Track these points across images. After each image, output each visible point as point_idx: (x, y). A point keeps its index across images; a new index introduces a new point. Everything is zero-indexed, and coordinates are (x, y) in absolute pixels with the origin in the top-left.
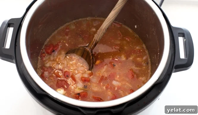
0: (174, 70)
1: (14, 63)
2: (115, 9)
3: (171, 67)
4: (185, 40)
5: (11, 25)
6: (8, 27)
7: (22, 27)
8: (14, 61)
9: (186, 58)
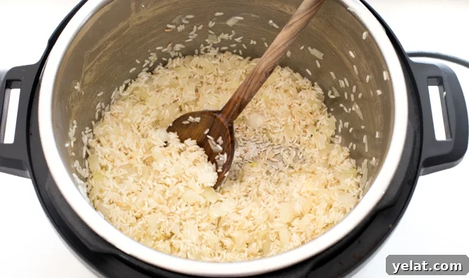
0: (422, 170)
1: (27, 177)
2: (290, 26)
3: (415, 163)
4: (445, 93)
5: (14, 83)
6: (6, 88)
7: (40, 86)
8: (28, 173)
9: (450, 140)
